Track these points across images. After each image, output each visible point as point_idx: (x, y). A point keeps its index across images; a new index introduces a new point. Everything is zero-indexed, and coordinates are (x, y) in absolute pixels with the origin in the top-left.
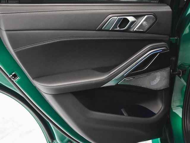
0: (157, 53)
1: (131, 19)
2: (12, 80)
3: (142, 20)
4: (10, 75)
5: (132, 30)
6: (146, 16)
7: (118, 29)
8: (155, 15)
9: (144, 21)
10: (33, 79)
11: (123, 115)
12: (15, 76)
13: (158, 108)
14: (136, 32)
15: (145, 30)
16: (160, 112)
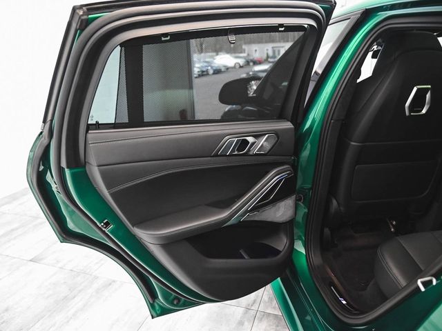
0: (282, 179)
1: (251, 139)
2: (104, 229)
3: (263, 141)
4: (101, 223)
5: (251, 153)
6: (267, 136)
7: (236, 153)
8: (277, 133)
9: (265, 141)
10: (133, 225)
11: (242, 257)
12: (107, 224)
13: (281, 244)
14: (256, 155)
15: (266, 152)
16: (286, 248)
